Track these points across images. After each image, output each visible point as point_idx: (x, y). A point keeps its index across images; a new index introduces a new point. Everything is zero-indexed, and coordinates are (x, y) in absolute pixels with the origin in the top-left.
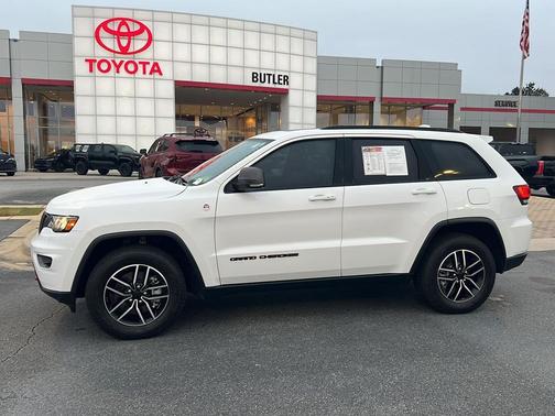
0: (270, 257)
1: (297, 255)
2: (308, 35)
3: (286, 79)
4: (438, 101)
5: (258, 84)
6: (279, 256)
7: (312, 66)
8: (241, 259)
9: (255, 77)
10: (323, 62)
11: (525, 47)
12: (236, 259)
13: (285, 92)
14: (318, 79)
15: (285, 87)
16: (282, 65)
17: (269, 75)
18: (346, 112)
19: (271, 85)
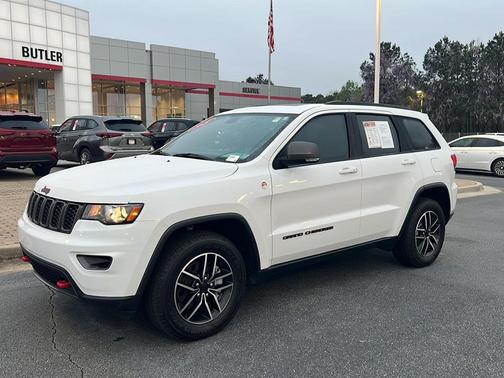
0: (313, 232)
1: (331, 228)
2: (79, 14)
3: (60, 56)
4: (201, 86)
5: (29, 59)
6: (319, 230)
7: (85, 45)
8: (291, 237)
9: (25, 51)
10: (97, 43)
11: (272, 44)
12: (287, 237)
13: (59, 69)
14: (91, 59)
15: (59, 64)
16: (54, 42)
17: (41, 51)
18: (116, 92)
19: (44, 61)
